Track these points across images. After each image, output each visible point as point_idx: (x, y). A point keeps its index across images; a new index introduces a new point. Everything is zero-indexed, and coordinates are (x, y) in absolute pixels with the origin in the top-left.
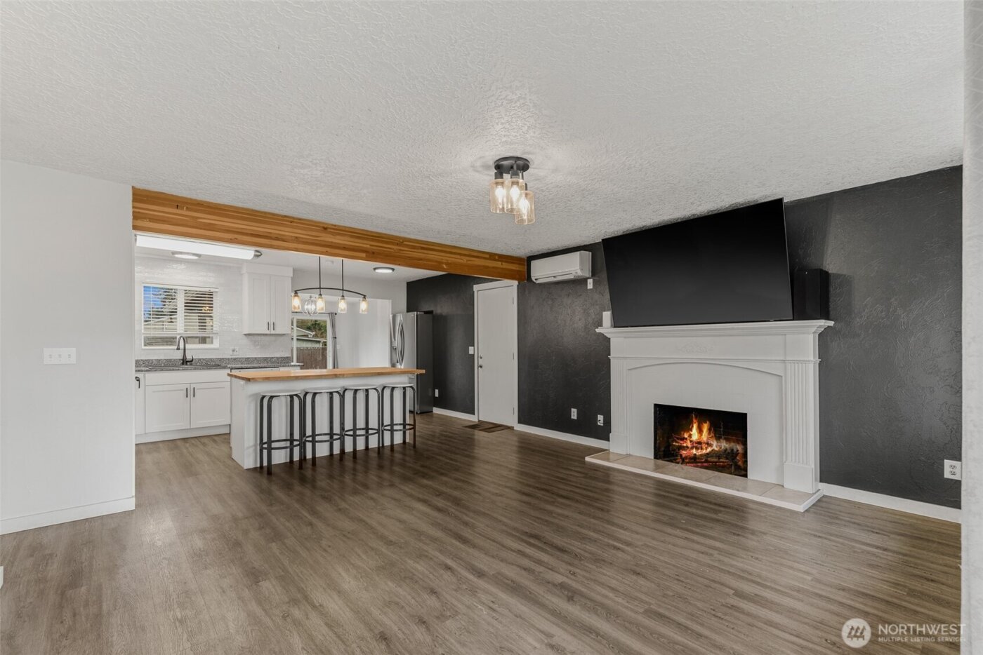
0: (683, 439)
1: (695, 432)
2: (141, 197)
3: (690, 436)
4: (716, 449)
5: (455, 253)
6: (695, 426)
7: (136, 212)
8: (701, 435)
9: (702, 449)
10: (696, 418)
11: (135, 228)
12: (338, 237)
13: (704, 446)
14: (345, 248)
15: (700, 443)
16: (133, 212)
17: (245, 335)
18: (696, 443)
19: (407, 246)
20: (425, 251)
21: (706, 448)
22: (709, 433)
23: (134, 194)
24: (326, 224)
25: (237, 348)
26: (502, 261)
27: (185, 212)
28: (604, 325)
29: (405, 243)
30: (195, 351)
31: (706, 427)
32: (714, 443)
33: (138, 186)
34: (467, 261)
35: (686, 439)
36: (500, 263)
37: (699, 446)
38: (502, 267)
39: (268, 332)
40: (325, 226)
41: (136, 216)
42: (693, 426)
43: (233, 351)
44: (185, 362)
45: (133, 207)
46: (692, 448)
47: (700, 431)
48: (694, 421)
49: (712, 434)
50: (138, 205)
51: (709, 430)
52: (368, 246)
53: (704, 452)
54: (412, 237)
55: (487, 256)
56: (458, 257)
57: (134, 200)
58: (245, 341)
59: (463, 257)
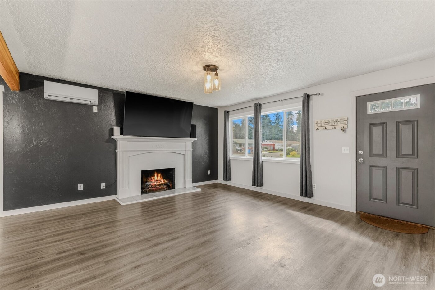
0: (152, 179)
1: (156, 177)
3: (154, 178)
4: (163, 183)
6: (156, 175)
9: (158, 183)
13: (159, 182)
15: (157, 181)
21: (160, 183)
22: (161, 177)
28: (115, 134)
31: (159, 175)
32: (162, 181)
37: (157, 182)
46: (155, 182)
47: (158, 177)
48: (156, 173)
49: (162, 178)
51: (161, 176)
53: (159, 184)
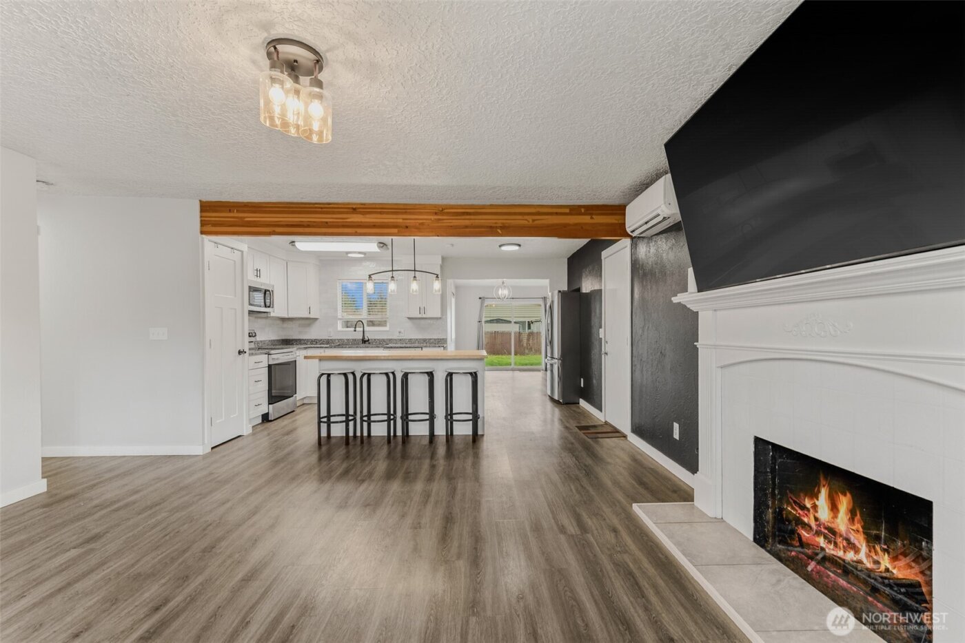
0: (803, 507)
1: (823, 504)
2: (206, 207)
3: (815, 508)
4: (866, 561)
5: (515, 214)
6: (824, 492)
7: (204, 220)
8: (835, 517)
9: (837, 545)
10: (826, 478)
11: (202, 233)
12: (368, 216)
13: (841, 542)
14: (374, 226)
15: (833, 531)
16: (201, 221)
17: (409, 318)
18: (826, 528)
19: (448, 214)
20: (472, 217)
21: (846, 550)
22: (852, 521)
23: (201, 206)
24: (355, 204)
25: (402, 331)
26: (591, 214)
27: (236, 214)
28: (689, 291)
29: (445, 211)
30: (372, 332)
31: (844, 503)
32: (863, 547)
33: (205, 199)
34: (534, 220)
35: (808, 510)
36: (588, 217)
37: (831, 536)
38: (592, 221)
39: (420, 316)
40: (354, 207)
41: (203, 224)
42: (819, 492)
43: (400, 332)
44: (364, 341)
45: (201, 217)
46: (818, 533)
47: (834, 508)
48: (823, 484)
49: (858, 526)
50: (204, 214)
51: (852, 512)
52: (401, 221)
53: (842, 554)
54: (453, 202)
55: (567, 211)
56: (520, 217)
57: (202, 211)
58: (409, 324)
59: (526, 217)
